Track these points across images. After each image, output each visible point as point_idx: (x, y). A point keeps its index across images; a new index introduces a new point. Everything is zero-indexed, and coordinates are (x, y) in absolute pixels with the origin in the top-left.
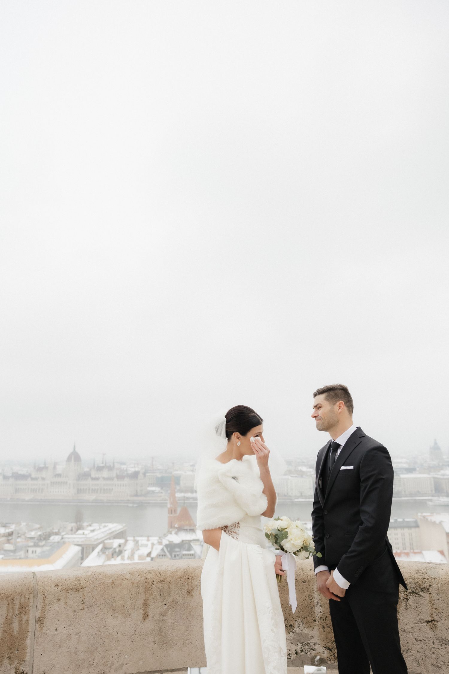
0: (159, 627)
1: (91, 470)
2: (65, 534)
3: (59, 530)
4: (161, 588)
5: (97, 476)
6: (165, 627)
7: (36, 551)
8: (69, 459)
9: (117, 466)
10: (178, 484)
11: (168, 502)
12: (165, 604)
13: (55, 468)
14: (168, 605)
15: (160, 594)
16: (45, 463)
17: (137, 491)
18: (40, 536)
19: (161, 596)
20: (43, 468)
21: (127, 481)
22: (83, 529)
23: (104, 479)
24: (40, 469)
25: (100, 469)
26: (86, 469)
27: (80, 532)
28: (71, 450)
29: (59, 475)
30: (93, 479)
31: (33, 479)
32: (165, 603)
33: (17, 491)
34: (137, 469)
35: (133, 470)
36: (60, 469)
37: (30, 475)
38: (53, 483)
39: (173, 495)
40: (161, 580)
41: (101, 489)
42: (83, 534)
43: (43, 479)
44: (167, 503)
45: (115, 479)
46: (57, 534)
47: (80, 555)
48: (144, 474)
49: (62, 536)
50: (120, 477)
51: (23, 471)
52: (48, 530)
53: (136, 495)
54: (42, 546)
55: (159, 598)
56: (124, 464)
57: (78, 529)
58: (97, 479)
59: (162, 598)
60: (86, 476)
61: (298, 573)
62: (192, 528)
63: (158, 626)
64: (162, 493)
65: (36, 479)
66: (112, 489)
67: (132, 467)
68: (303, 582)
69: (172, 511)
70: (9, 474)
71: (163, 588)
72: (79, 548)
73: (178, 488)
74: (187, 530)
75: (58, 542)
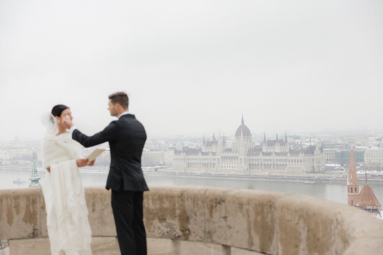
0: (100, 216)
1: (262, 144)
4: (101, 197)
5: (269, 151)
6: (103, 216)
8: (238, 134)
9: (289, 140)
10: (362, 160)
11: (348, 179)
13: (224, 142)
15: (101, 200)
16: (214, 137)
17: (313, 167)
20: (213, 142)
21: (301, 156)
23: (277, 154)
24: (209, 144)
25: (271, 143)
26: (257, 144)
29: (229, 150)
30: (264, 154)
31: (203, 154)
33: (189, 165)
34: (312, 144)
35: (308, 144)
37: (200, 150)
38: (224, 158)
39: (353, 172)
41: (274, 165)
43: (214, 154)
44: (346, 180)
45: (289, 154)
48: (321, 150)
50: (294, 152)
51: (194, 146)
53: (313, 172)
56: (298, 138)
58: (270, 154)
60: (256, 150)
62: (375, 208)
64: (342, 170)
65: (207, 154)
66: (286, 164)
67: (307, 142)
69: (352, 188)
70: (180, 148)
73: (361, 165)
74: (369, 209)
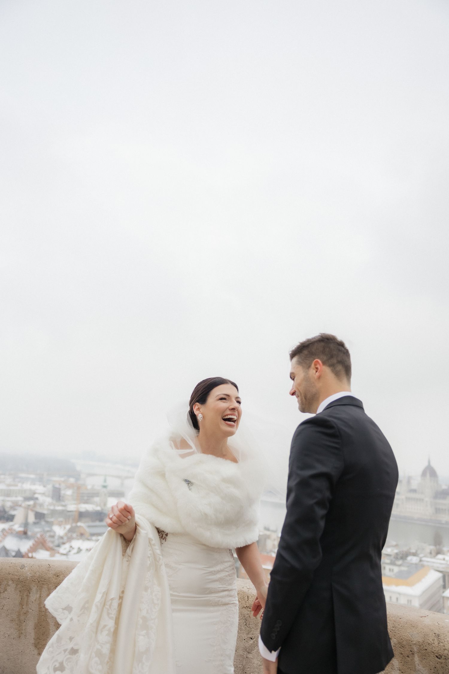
0: (242, 665)
2: (424, 557)
3: (417, 551)
4: (246, 616)
6: (249, 668)
7: (393, 570)
8: (424, 474)
12: (251, 639)
13: (409, 482)
14: (254, 640)
15: (245, 623)
18: (397, 554)
19: (246, 627)
22: (443, 554)
26: (444, 487)
27: (440, 556)
28: (426, 464)
29: (414, 491)
32: (250, 636)
36: (414, 485)
38: (408, 499)
40: (248, 606)
42: (444, 559)
46: (415, 554)
47: (441, 583)
49: (421, 558)
52: (405, 549)
54: (400, 566)
55: (243, 628)
57: (438, 552)
59: (248, 629)
60: (443, 494)
61: (431, 640)
63: (241, 663)
68: (437, 657)
71: (249, 617)
72: (440, 575)
75: (416, 564)
